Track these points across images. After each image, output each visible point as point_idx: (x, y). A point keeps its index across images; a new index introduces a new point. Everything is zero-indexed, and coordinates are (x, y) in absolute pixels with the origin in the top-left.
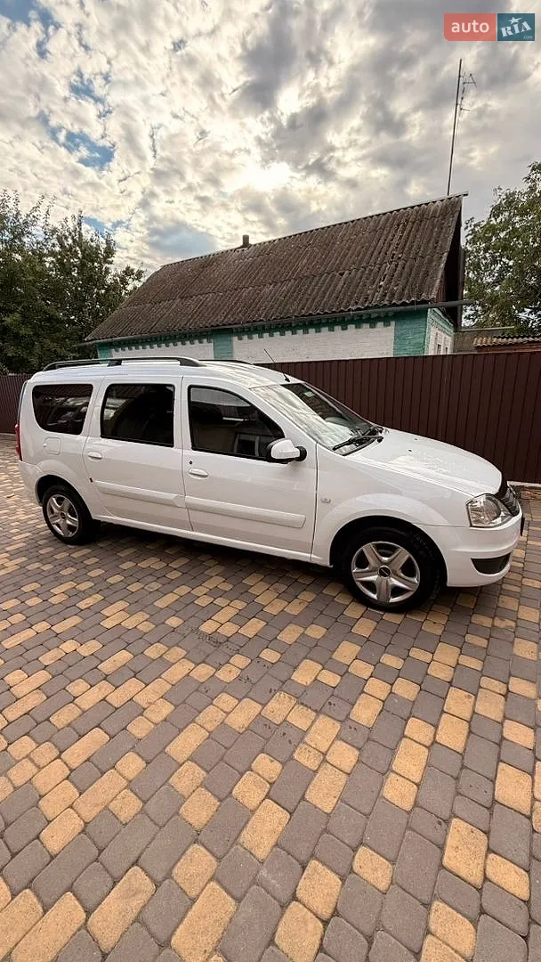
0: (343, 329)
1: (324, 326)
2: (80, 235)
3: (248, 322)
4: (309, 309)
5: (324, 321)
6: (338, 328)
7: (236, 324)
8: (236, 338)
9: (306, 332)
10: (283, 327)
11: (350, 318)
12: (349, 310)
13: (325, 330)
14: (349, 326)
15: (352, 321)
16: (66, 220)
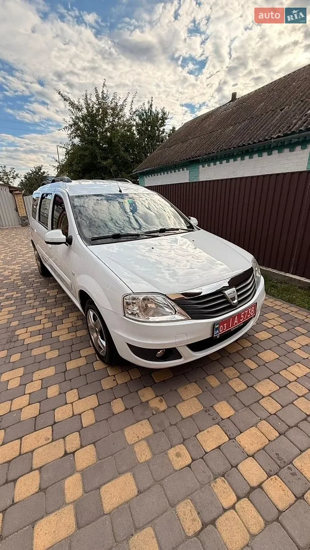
0: (269, 155)
1: (255, 153)
2: (151, 111)
3: (206, 154)
4: (244, 141)
5: (255, 150)
6: (265, 154)
7: (199, 156)
8: (201, 166)
9: (243, 159)
10: (229, 156)
11: (275, 145)
12: (271, 139)
13: (256, 156)
14: (273, 152)
15: (276, 148)
16: (144, 104)
